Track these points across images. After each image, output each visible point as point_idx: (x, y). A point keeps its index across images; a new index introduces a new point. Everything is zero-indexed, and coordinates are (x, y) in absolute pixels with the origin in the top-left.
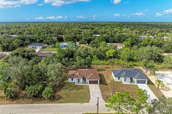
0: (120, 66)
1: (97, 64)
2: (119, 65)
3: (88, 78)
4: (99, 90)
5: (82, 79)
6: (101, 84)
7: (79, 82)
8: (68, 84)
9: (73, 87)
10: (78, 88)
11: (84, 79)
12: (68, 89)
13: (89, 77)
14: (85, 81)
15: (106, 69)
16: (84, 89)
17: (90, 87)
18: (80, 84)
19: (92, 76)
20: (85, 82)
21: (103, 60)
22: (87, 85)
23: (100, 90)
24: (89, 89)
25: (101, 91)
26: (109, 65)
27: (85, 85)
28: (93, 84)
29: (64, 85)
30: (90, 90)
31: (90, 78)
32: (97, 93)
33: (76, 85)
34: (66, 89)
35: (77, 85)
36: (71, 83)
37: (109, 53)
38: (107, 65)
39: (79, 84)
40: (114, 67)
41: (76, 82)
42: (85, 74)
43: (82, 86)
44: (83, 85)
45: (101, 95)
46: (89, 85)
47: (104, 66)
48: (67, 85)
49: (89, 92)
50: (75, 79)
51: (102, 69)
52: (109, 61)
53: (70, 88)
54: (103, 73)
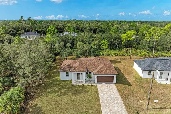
0: (142, 57)
1: (107, 55)
2: (140, 56)
3: (95, 72)
4: (118, 96)
5: (84, 74)
6: (120, 83)
7: (79, 78)
8: (59, 83)
9: (69, 88)
10: (76, 91)
11: (89, 74)
12: (58, 92)
13: (97, 70)
14: (90, 77)
15: (121, 61)
16: (88, 92)
17: (99, 89)
18: (81, 82)
19: (103, 68)
20: (90, 80)
21: (115, 50)
22: (93, 84)
23: (119, 94)
24: (97, 92)
25: (122, 98)
26: (125, 55)
27: (90, 84)
28: (104, 83)
29: (51, 84)
30: (100, 95)
31: (99, 72)
32: (114, 101)
33: (73, 85)
34: (54, 92)
35: (75, 84)
36: (65, 81)
37: (127, 36)
38: (122, 55)
39: (79, 82)
40: (132, 58)
41: (73, 80)
42: (89, 66)
43: (84, 87)
44: (86, 84)
45: (123, 105)
46: (97, 84)
47: (117, 57)
48: (56, 84)
49: (99, 100)
50: (73, 73)
51: (115, 60)
52: (124, 51)
53: (62, 91)
54: (118, 66)
